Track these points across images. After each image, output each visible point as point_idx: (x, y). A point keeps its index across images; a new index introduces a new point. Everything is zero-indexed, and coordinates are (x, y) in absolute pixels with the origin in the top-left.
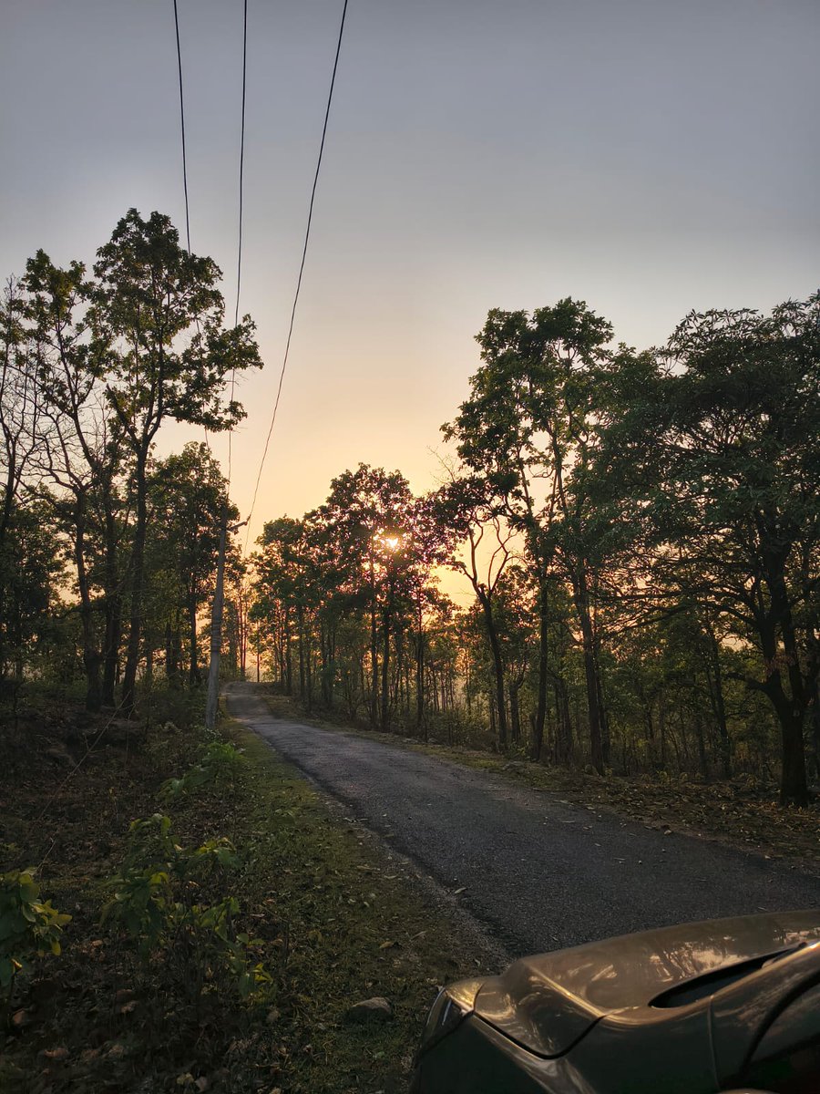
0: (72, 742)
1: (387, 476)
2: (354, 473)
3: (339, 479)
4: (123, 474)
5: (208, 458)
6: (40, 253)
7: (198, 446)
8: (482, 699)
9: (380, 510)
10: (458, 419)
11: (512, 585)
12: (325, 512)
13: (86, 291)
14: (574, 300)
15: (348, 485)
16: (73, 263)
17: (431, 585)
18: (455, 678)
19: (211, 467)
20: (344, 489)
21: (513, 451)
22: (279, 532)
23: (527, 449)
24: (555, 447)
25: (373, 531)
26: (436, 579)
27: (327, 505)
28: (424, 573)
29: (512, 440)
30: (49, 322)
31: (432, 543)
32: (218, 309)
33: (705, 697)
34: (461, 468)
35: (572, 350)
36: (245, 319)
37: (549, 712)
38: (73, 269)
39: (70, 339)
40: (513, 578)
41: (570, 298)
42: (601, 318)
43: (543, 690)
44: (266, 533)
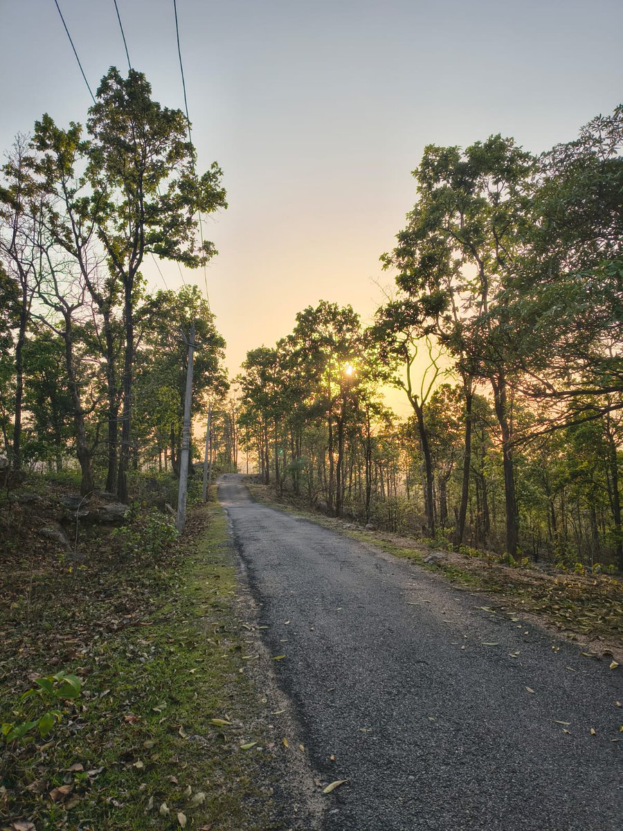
0: (64, 522)
1: (340, 310)
2: (315, 309)
3: (303, 313)
4: (120, 305)
5: (199, 297)
6: (46, 117)
7: (192, 288)
8: (419, 489)
9: (336, 338)
10: (396, 250)
11: (443, 401)
12: (292, 340)
13: (83, 148)
14: (503, 137)
15: (310, 318)
16: (72, 124)
17: (378, 401)
18: (397, 473)
19: (202, 305)
20: (308, 320)
21: (445, 281)
22: (258, 358)
23: (456, 279)
24: (482, 277)
25: (330, 357)
26: (382, 396)
27: (294, 335)
28: (372, 390)
29: (444, 271)
30: (56, 176)
31: (377, 365)
32: (190, 160)
33: (603, 491)
34: (398, 293)
35: (500, 184)
36: (213, 167)
37: (471, 500)
38: (71, 129)
39: (73, 192)
40: (443, 393)
41: (499, 135)
42: (528, 153)
43: (466, 484)
44: (249, 359)
